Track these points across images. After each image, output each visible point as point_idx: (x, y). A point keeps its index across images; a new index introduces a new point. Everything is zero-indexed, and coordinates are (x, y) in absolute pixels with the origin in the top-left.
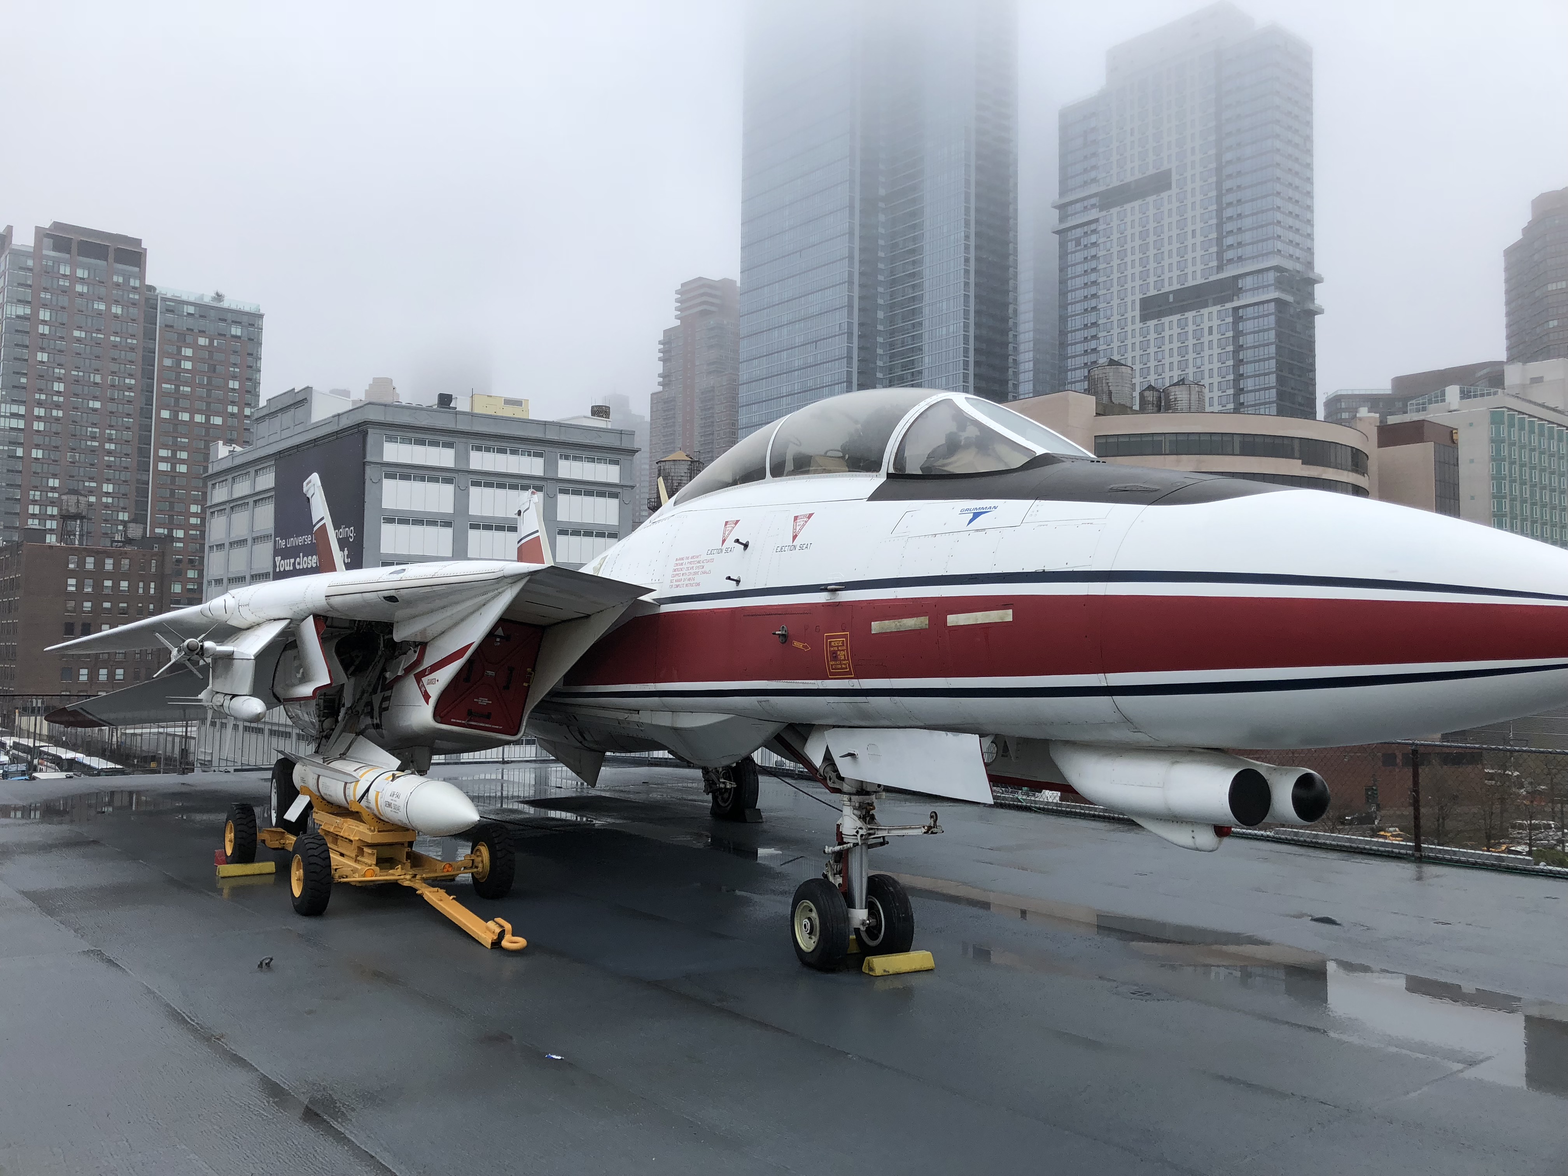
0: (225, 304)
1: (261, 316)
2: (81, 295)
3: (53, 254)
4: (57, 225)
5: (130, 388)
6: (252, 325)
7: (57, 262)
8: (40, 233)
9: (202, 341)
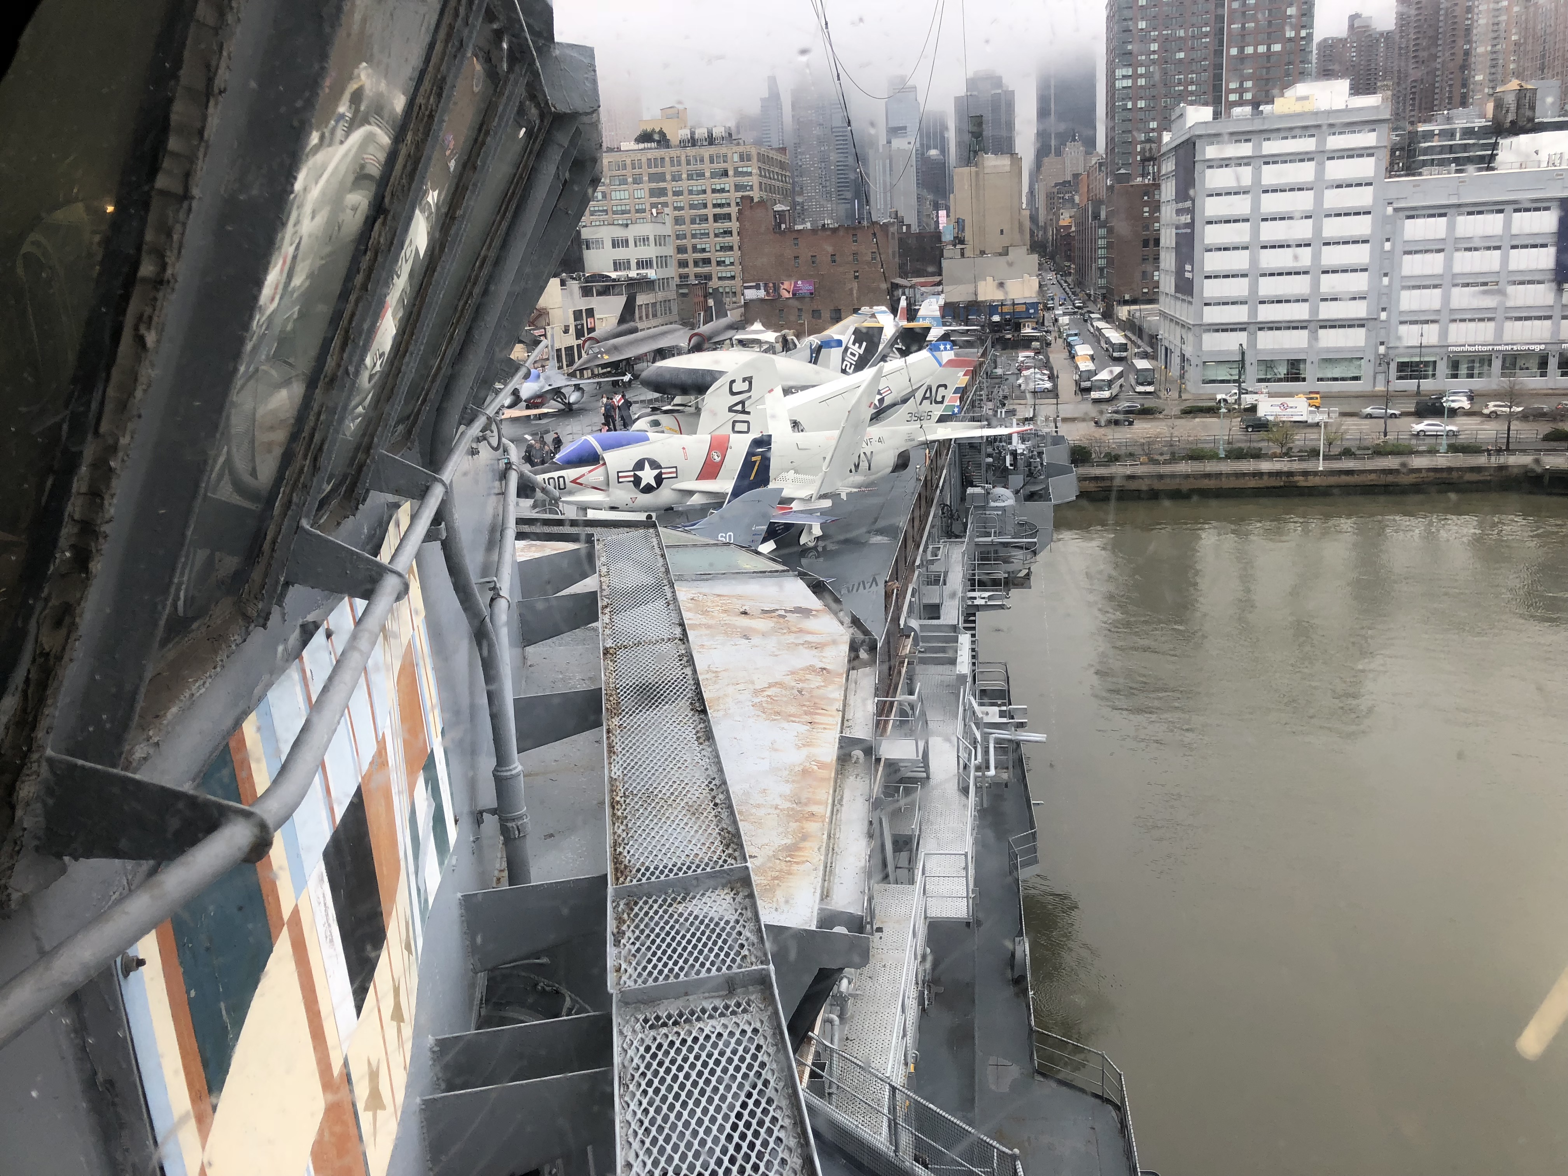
5: (1206, 35)
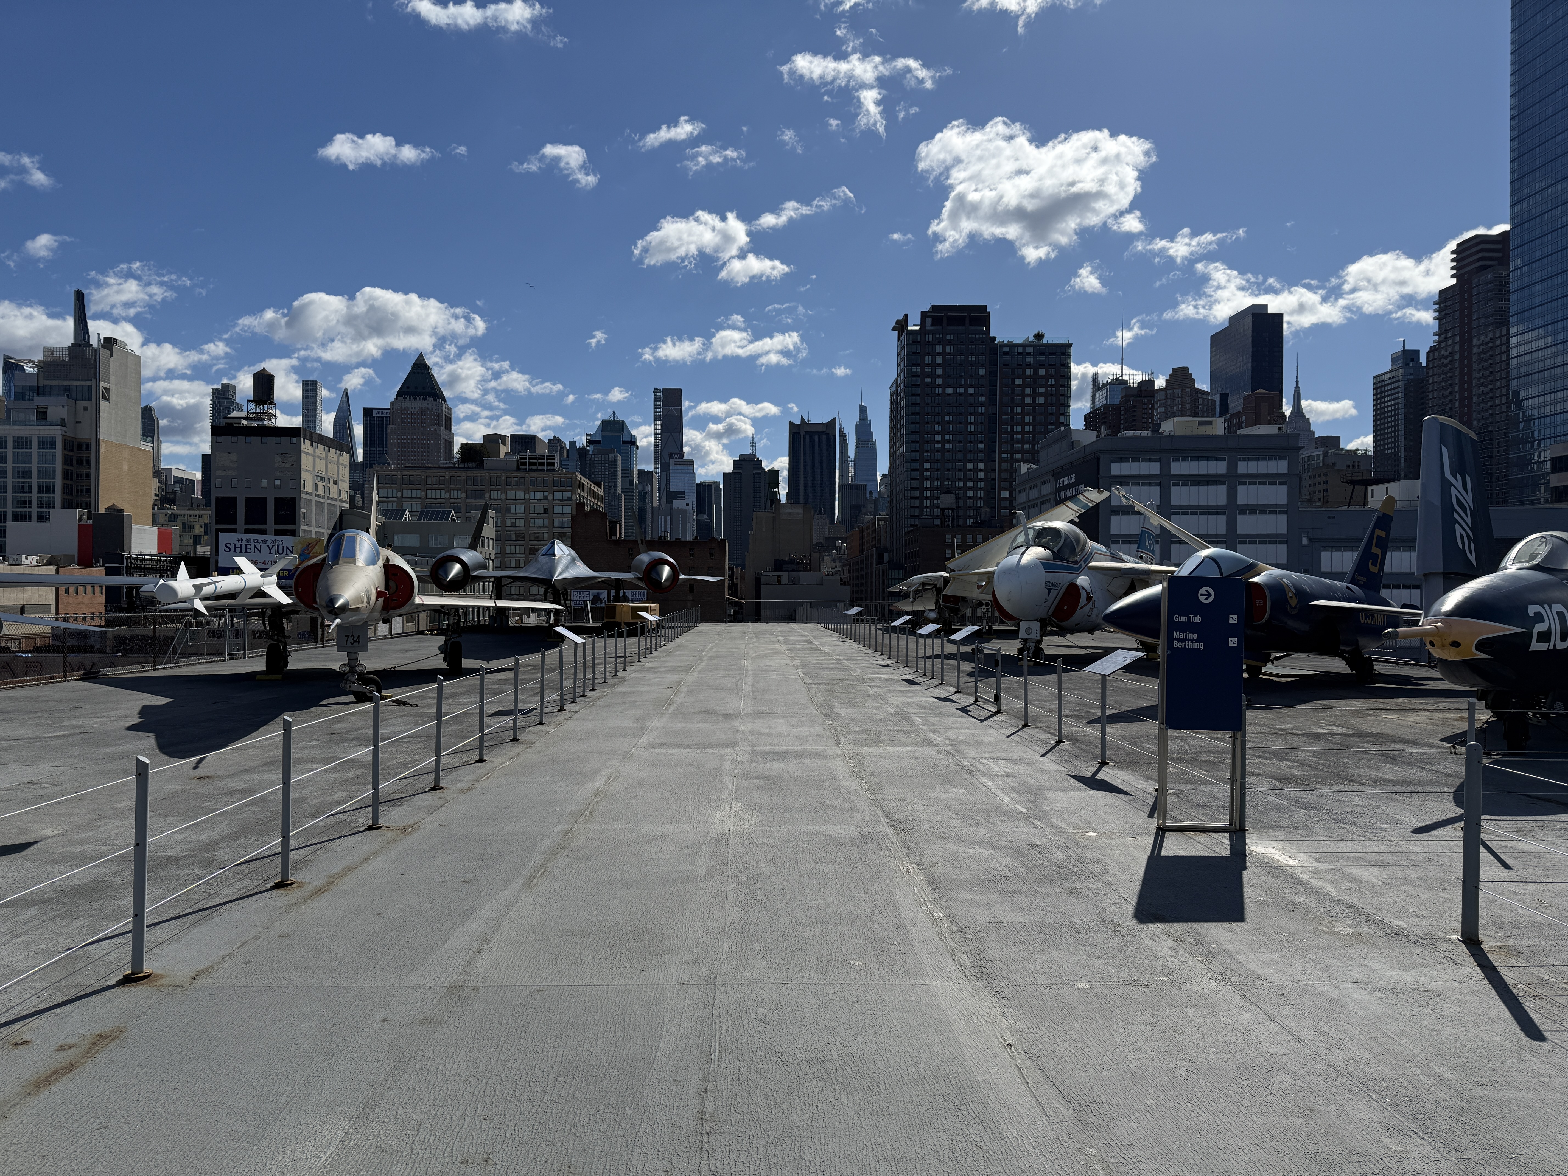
0: (1044, 341)
1: (1069, 346)
2: (950, 353)
3: (932, 328)
4: (934, 308)
6: (1064, 354)
7: (933, 333)
8: (924, 315)
9: (1028, 372)
